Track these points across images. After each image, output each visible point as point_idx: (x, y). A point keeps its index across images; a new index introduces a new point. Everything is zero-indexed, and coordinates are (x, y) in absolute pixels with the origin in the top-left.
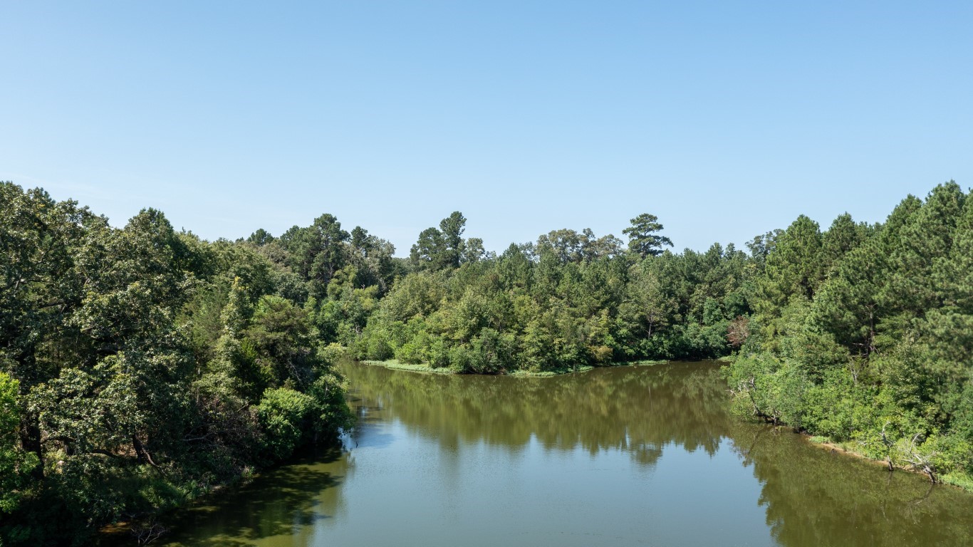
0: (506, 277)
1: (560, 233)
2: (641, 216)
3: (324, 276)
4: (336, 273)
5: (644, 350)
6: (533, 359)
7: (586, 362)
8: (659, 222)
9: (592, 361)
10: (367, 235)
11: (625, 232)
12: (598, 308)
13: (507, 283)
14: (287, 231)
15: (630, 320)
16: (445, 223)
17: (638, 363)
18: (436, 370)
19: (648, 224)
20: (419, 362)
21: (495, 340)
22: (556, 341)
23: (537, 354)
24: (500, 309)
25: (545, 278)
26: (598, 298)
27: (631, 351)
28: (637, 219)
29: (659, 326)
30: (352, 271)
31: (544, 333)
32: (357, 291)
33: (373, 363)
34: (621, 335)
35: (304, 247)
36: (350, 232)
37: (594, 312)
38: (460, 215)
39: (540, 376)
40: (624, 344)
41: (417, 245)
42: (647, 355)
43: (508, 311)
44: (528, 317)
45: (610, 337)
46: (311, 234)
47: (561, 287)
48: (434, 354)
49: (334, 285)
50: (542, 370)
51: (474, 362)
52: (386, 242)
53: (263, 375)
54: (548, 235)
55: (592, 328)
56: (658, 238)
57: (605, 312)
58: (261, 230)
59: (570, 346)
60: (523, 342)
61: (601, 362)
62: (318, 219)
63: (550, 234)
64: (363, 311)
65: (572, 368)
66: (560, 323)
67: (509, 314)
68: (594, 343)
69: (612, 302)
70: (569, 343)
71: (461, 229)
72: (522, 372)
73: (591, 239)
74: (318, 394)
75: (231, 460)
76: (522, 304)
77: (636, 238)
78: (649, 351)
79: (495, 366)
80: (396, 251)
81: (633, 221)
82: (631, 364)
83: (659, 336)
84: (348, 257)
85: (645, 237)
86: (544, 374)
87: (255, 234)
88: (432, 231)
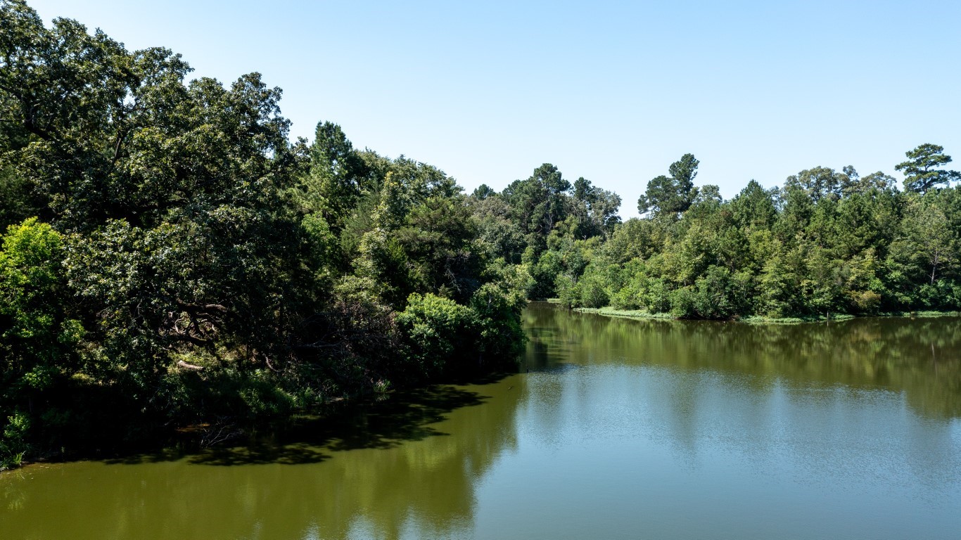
0: (742, 215)
1: (813, 172)
2: (920, 147)
3: (543, 229)
4: (557, 225)
5: (925, 298)
6: (773, 302)
7: (844, 310)
8: (945, 153)
9: (852, 308)
10: (591, 186)
11: (898, 168)
12: (862, 247)
13: (743, 221)
14: (509, 185)
15: (905, 261)
16: (675, 167)
17: (916, 314)
18: (654, 316)
19: (929, 157)
20: (636, 307)
21: (725, 281)
22: (804, 283)
23: (779, 298)
24: (732, 246)
25: (793, 216)
26: (861, 235)
27: (908, 299)
28: (915, 150)
29: (947, 269)
30: (573, 222)
31: (787, 271)
32: (577, 242)
33: (586, 310)
34: (892, 279)
35: (524, 199)
36: (572, 183)
37: (854, 251)
38: (692, 157)
39: (782, 322)
40: (896, 290)
41: (645, 195)
42: (929, 304)
43: (741, 247)
44: (767, 254)
45: (878, 281)
46: (530, 185)
47: (812, 225)
48: (653, 298)
49: (554, 237)
50: (785, 316)
51: (698, 305)
52: (612, 194)
53: (411, 279)
54: (798, 175)
55: (853, 270)
56: (945, 173)
57: (869, 252)
58: (484, 186)
59: (822, 290)
60: (760, 283)
61: (865, 310)
62: (538, 169)
63: (800, 173)
64: (583, 262)
65: (825, 316)
66: (810, 263)
67: (743, 252)
68: (855, 287)
69: (880, 241)
70: (821, 286)
71: (693, 173)
72: (759, 317)
73: (853, 178)
74: (480, 307)
75: (363, 371)
76: (759, 239)
77: (914, 175)
78: (932, 300)
79: (725, 310)
80: (621, 202)
81: (909, 154)
82: (907, 315)
83: (947, 282)
84: (570, 210)
85: (925, 172)
86: (788, 321)
87: (478, 189)
88: (660, 180)
